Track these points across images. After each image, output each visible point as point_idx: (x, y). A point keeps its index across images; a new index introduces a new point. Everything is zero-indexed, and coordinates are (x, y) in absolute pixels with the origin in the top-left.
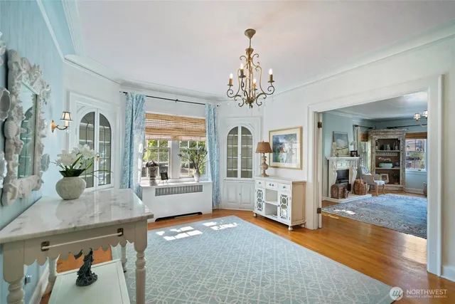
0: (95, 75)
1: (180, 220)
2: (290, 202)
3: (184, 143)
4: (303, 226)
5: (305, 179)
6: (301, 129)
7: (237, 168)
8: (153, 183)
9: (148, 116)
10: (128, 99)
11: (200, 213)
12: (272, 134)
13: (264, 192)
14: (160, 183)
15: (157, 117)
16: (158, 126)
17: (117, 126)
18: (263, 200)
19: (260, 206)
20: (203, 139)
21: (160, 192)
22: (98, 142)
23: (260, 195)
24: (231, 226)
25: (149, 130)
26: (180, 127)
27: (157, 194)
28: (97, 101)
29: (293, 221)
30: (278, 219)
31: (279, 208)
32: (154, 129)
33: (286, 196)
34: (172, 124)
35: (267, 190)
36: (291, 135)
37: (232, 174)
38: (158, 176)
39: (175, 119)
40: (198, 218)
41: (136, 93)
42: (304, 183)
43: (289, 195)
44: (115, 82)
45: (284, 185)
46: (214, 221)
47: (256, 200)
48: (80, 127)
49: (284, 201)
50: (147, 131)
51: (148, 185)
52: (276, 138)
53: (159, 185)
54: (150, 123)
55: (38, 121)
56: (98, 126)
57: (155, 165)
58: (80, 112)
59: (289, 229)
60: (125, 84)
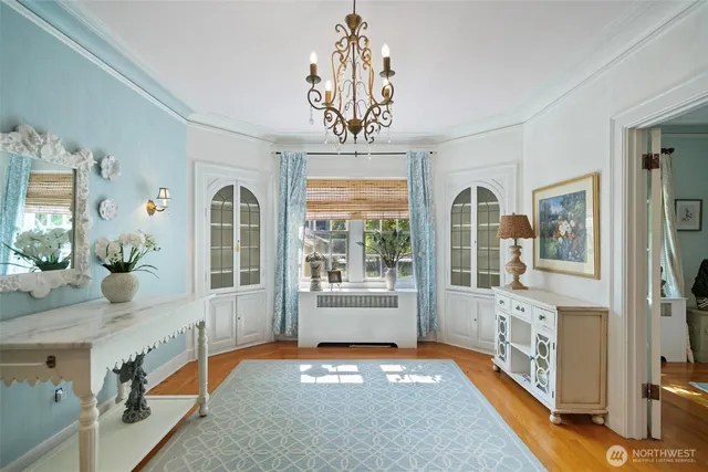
0: (234, 135)
1: (355, 352)
2: (553, 353)
3: (375, 223)
4: (600, 420)
5: (604, 303)
6: (597, 178)
7: (469, 268)
8: (315, 287)
9: (310, 183)
10: (281, 162)
11: (393, 345)
12: (539, 196)
13: (508, 321)
14: (326, 286)
15: (324, 183)
16: (323, 198)
17: (269, 203)
18: (507, 339)
19: (502, 350)
20: (404, 215)
21: (326, 301)
22: (239, 225)
23: (502, 327)
24: (427, 380)
25: (312, 205)
26: (363, 196)
27: (320, 304)
28: (238, 170)
29: (560, 401)
30: (532, 388)
31: (533, 363)
32: (319, 203)
33: (546, 340)
34: (348, 194)
35: (514, 319)
36: (575, 194)
37: (460, 279)
38: (324, 277)
39: (354, 184)
40: (393, 353)
41: (291, 151)
42: (602, 314)
43: (553, 338)
44: (265, 139)
45: (542, 313)
46: (401, 364)
47: (497, 337)
48: (212, 206)
49: (542, 349)
50: (309, 207)
51: (308, 290)
52: (545, 205)
53: (324, 290)
54: (313, 194)
55: (78, 202)
56: (237, 204)
57: (317, 259)
58: (212, 187)
59: (552, 418)
60: (282, 140)
